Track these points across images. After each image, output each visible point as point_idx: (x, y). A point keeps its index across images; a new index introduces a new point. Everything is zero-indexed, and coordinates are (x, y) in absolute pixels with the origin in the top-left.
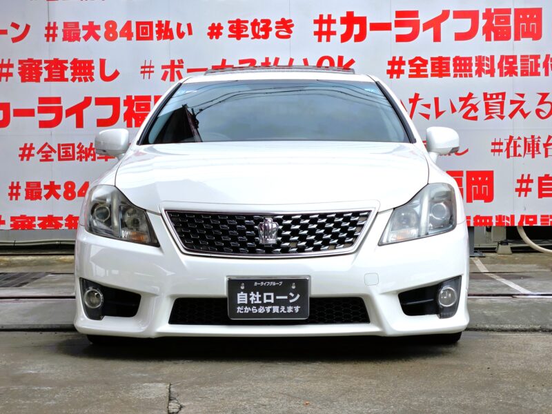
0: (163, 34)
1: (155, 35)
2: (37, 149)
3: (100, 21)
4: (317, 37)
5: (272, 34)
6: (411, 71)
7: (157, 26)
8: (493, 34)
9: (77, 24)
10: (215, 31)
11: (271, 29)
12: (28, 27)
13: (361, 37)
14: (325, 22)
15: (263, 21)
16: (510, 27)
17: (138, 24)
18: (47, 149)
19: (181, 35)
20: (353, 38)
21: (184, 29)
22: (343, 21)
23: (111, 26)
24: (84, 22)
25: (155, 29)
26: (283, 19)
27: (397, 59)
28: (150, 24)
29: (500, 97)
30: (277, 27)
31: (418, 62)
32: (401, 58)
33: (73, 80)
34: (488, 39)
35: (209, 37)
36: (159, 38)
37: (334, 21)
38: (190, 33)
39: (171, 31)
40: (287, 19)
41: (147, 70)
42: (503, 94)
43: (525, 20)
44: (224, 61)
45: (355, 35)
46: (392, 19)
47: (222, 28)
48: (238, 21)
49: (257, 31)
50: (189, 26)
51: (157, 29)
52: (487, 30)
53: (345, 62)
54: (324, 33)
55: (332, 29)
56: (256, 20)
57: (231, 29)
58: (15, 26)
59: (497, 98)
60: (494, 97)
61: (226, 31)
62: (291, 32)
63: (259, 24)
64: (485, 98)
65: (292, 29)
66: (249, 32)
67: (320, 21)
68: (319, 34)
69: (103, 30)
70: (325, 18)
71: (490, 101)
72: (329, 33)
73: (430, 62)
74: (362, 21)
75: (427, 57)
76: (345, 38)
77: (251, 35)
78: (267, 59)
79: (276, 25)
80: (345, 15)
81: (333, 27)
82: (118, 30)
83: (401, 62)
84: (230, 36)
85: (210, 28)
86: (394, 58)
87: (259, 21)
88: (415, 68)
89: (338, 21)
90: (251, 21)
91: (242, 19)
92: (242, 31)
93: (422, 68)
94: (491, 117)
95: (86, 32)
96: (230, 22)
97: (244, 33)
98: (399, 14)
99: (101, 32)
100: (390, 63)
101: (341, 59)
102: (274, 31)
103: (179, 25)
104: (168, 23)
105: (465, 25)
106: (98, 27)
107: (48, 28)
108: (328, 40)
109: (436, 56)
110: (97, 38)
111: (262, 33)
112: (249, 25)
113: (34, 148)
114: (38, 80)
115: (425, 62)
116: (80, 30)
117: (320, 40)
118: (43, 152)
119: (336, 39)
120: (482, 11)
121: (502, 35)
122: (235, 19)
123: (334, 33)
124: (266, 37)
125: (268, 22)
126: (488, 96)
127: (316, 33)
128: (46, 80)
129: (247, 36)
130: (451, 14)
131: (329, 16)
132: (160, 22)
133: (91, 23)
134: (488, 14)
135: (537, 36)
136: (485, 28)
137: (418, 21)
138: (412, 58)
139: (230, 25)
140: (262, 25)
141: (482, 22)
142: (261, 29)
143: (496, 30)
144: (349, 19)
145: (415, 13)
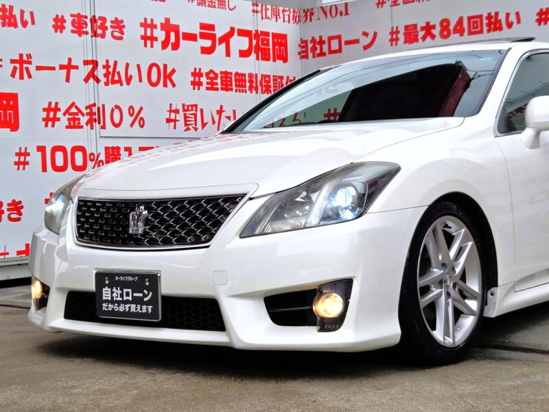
0: (492, 26)
1: (485, 28)
3: (435, 21)
7: (487, 18)
9: (415, 26)
10: (543, 17)
12: (375, 34)
19: (510, 25)
21: (513, 18)
23: (445, 24)
24: (421, 24)
25: (485, 22)
28: (480, 17)
35: (537, 24)
36: (489, 31)
38: (519, 21)
39: (500, 22)
50: (517, 14)
51: (487, 21)
58: (365, 34)
69: (438, 29)
82: (452, 27)
85: (538, 14)
95: (423, 32)
99: (436, 32)
103: (508, 15)
104: (497, 14)
106: (434, 27)
107: (392, 33)
110: (433, 37)
116: (418, 32)
132: (489, 14)
133: (428, 23)
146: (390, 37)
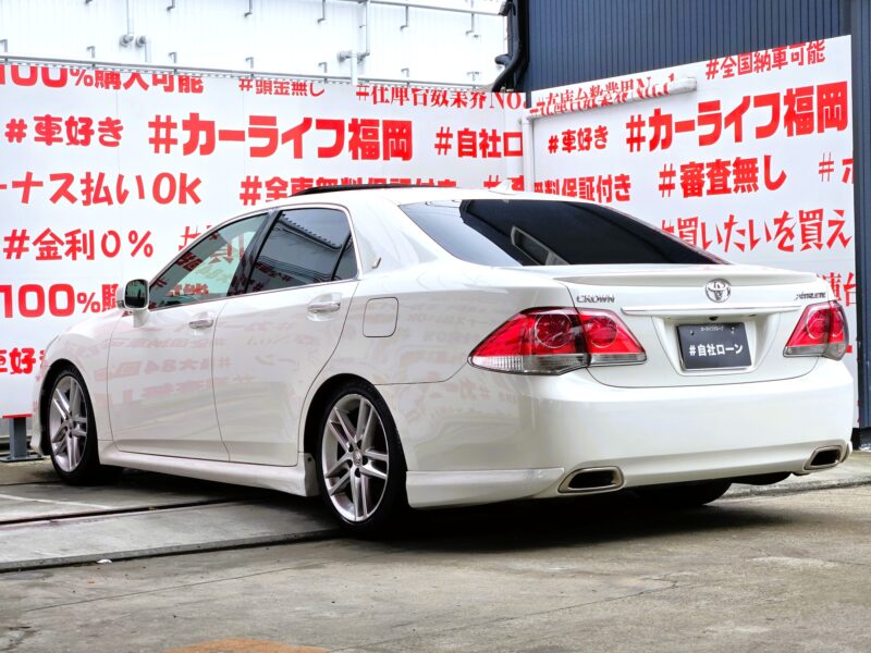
4: (153, 146)
5: (95, 138)
6: (269, 195)
8: (360, 151)
10: (16, 130)
11: (92, 132)
13: (208, 149)
14: (163, 125)
15: (81, 120)
16: (378, 143)
20: (198, 150)
22: (186, 125)
26: (108, 119)
27: (252, 180)
30: (100, 130)
31: (277, 184)
32: (256, 178)
34: (355, 157)
35: (7, 138)
37: (175, 126)
40: (114, 118)
43: (394, 135)
44: (29, 175)
45: (202, 146)
46: (245, 126)
47: (25, 127)
48: (48, 118)
49: (74, 134)
52: (354, 145)
53: (189, 182)
54: (163, 141)
55: (172, 136)
56: (72, 119)
57: (38, 128)
61: (31, 132)
62: (118, 137)
63: (76, 124)
65: (120, 133)
66: (63, 134)
67: (156, 124)
68: (156, 141)
70: (163, 120)
72: (169, 142)
73: (290, 185)
74: (209, 126)
75: (287, 178)
76: (188, 149)
77: (66, 140)
78: (88, 174)
79: (99, 127)
80: (188, 118)
81: (174, 134)
83: (257, 184)
84: (37, 139)
85: (8, 126)
86: (249, 178)
87: (76, 120)
88: (272, 192)
89: (180, 125)
90: (66, 118)
91: (53, 116)
92: (54, 133)
93: (281, 192)
96: (36, 118)
97: (56, 136)
98: (254, 120)
100: (244, 185)
101: (183, 177)
102: (97, 134)
105: (328, 138)
108: (167, 151)
109: (298, 176)
111: (81, 137)
112: (63, 125)
115: (284, 185)
117: (157, 150)
119: (177, 149)
120: (348, 122)
121: (371, 153)
122: (43, 115)
123: (175, 142)
124: (86, 142)
125: (88, 121)
127: (151, 141)
129: (60, 140)
130: (314, 124)
131: (169, 118)
134: (354, 126)
135: (406, 155)
136: (351, 142)
137: (276, 130)
138: (270, 178)
139: (37, 122)
140: (80, 126)
141: (348, 135)
142: (81, 131)
143: (363, 145)
144: (193, 124)
145: (272, 120)
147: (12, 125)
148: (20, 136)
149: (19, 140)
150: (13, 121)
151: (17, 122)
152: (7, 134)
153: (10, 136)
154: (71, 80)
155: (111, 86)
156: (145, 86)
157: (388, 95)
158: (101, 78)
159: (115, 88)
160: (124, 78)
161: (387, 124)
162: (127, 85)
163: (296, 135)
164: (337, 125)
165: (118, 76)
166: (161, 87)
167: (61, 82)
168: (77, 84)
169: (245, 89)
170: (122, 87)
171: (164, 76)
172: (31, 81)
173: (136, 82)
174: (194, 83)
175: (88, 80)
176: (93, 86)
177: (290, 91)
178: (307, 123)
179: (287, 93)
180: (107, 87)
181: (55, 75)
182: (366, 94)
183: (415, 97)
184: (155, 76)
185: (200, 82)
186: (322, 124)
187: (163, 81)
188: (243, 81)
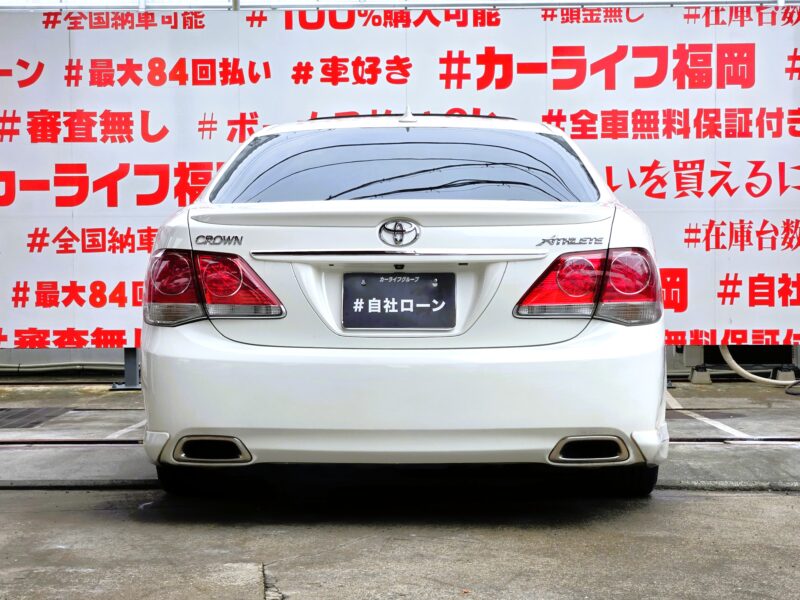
0: (229, 77)
1: (219, 78)
2: (53, 235)
3: (141, 59)
4: (444, 81)
5: (382, 77)
6: (574, 129)
7: (221, 65)
8: (687, 79)
9: (109, 62)
10: (303, 73)
11: (379, 71)
12: (40, 66)
13: (503, 83)
14: (455, 61)
15: (368, 59)
16: (710, 70)
17: (195, 62)
18: (66, 236)
19: (254, 78)
20: (493, 83)
22: (480, 59)
23: (157, 65)
24: (119, 60)
25: (219, 70)
26: (397, 58)
27: (555, 113)
28: (212, 62)
29: (697, 166)
30: (388, 68)
31: (584, 117)
32: (560, 111)
33: (104, 140)
34: (681, 86)
35: (293, 81)
36: (224, 82)
37: (468, 61)
38: (268, 75)
39: (241, 72)
40: (402, 56)
41: (207, 126)
42: (701, 163)
43: (731, 60)
44: (314, 115)
45: (497, 80)
46: (547, 57)
47: (311, 69)
48: (335, 60)
49: (360, 74)
50: (266, 65)
51: (221, 69)
52: (679, 74)
54: (454, 77)
55: (465, 71)
56: (359, 59)
57: (324, 70)
58: (23, 64)
59: (693, 167)
60: (689, 166)
61: (317, 73)
62: (407, 74)
63: (363, 64)
64: (677, 168)
65: (409, 70)
66: (350, 74)
67: (448, 60)
68: (447, 77)
69: (146, 70)
70: (455, 55)
71: (683, 172)
72: (461, 77)
73: (600, 118)
74: (506, 60)
75: (596, 110)
76: (483, 83)
77: (352, 79)
78: (374, 112)
79: (387, 65)
80: (483, 52)
81: (466, 69)
82: (168, 70)
83: (561, 118)
84: (323, 80)
85: (295, 69)
86: (551, 111)
87: (363, 59)
88: (579, 126)
89: (474, 60)
90: (352, 59)
91: (339, 57)
92: (340, 74)
93: (589, 126)
94: (684, 195)
95: (122, 73)
96: (322, 60)
97: (342, 76)
98: (557, 51)
99: (143, 74)
100: (545, 118)
102: (385, 73)
103: (252, 65)
104: (236, 61)
105: (649, 66)
106: (139, 67)
107: (69, 68)
108: (459, 86)
109: (609, 108)
110: (138, 81)
111: (367, 76)
112: (349, 65)
113: (48, 235)
114: (54, 140)
115: (593, 118)
116: (113, 71)
117: (448, 86)
118: (61, 241)
119: (470, 85)
120: (672, 48)
121: (701, 81)
122: (330, 57)
123: (468, 77)
124: (373, 81)
125: (376, 61)
126: (681, 165)
127: (442, 77)
128: (66, 140)
129: (346, 80)
130: (630, 52)
131: (461, 53)
132: (225, 60)
133: (129, 61)
134: (681, 52)
135: (748, 82)
136: (676, 71)
137: (584, 61)
138: (575, 112)
139: (323, 64)
140: (367, 65)
141: (672, 63)
142: (366, 71)
143: (691, 74)
144: (489, 58)
145: (580, 50)
146: (66, 73)
147: (299, 68)
148: (307, 78)
149: (305, 82)
150: (300, 64)
151: (304, 65)
152: (293, 77)
153: (296, 78)
154: (359, 20)
155: (400, 25)
156: (436, 22)
157: (724, 16)
158: (390, 18)
159: (404, 26)
160: (414, 16)
161: (722, 48)
162: (418, 23)
163: (608, 65)
164: (660, 53)
165: (408, 14)
166: (454, 22)
167: (349, 24)
168: (365, 24)
169: (548, 19)
170: (412, 25)
171: (458, 11)
172: (319, 25)
173: (427, 19)
174: (490, 16)
175: (377, 21)
176: (382, 26)
177: (602, 18)
178: (621, 52)
179: (598, 21)
180: (396, 26)
181: (342, 18)
182: (696, 16)
183: (761, 16)
184: (447, 12)
185: (497, 14)
186: (639, 52)
187: (456, 16)
188: (546, 10)
